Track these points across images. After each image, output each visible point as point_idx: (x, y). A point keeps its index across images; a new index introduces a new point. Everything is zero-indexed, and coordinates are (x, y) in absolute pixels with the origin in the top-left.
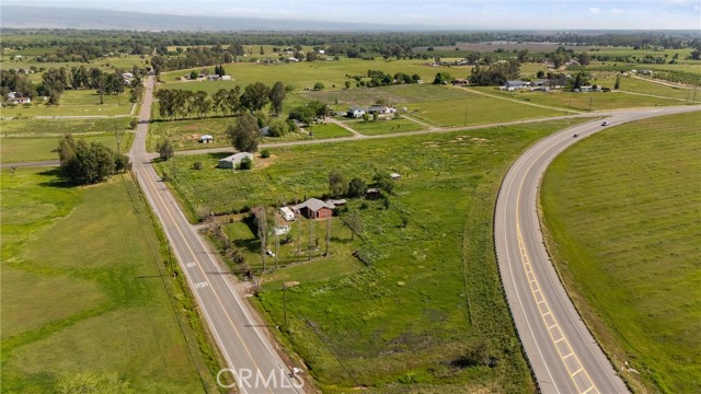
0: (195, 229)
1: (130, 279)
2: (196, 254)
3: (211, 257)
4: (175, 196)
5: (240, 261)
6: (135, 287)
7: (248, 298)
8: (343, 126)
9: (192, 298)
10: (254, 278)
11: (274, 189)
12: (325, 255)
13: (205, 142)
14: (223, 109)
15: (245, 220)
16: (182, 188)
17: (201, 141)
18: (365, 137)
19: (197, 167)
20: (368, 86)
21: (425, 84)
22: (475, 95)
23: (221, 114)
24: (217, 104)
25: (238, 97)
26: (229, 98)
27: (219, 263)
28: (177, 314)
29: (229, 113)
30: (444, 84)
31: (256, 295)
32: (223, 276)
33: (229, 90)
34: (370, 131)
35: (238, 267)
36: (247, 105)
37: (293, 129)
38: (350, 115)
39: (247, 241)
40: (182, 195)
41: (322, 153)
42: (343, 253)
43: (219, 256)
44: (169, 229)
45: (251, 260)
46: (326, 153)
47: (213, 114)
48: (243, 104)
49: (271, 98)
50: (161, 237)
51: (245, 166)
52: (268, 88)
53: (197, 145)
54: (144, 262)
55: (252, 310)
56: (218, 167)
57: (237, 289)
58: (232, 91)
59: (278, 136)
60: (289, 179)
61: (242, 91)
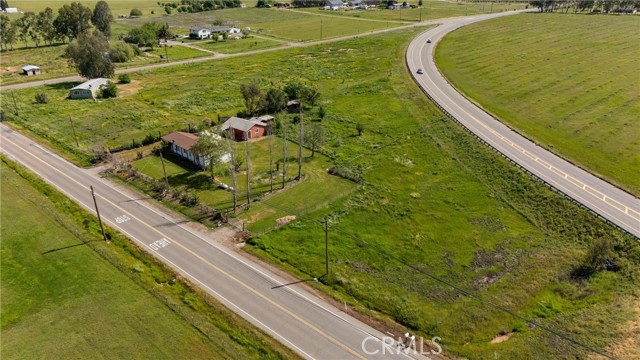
0: (93, 172)
1: (35, 256)
2: (118, 204)
3: (145, 205)
4: (30, 137)
5: (194, 203)
6: (50, 267)
7: (242, 248)
8: (192, 47)
9: (160, 265)
10: (230, 221)
11: (167, 114)
12: (297, 179)
13: (30, 74)
14: (34, 38)
15: (156, 153)
16: (37, 126)
17: (25, 73)
18: (228, 56)
19: (41, 100)
20: (191, 11)
21: (249, 8)
22: (305, 15)
23: (32, 44)
24: (25, 31)
25: (51, 22)
26: (39, 23)
27: (162, 210)
28: (154, 294)
29: (43, 43)
30: (268, 7)
31: (250, 242)
32: (182, 226)
33: (37, 13)
34: (228, 50)
35: (192, 211)
36: (65, 32)
37: (138, 53)
38: (194, 37)
39: (179, 177)
40: (43, 135)
41: (192, 74)
42: (316, 172)
43: (154, 201)
44: (50, 177)
45: (207, 199)
46: (198, 73)
47: (21, 44)
48: (58, 31)
49: (94, 20)
50: (48, 191)
51: (107, 94)
52: (88, 10)
53: (20, 78)
54: (42, 229)
55: (263, 263)
56: (70, 98)
57: (218, 241)
58: (42, 14)
59: (123, 61)
60: (177, 102)
61: (56, 15)
